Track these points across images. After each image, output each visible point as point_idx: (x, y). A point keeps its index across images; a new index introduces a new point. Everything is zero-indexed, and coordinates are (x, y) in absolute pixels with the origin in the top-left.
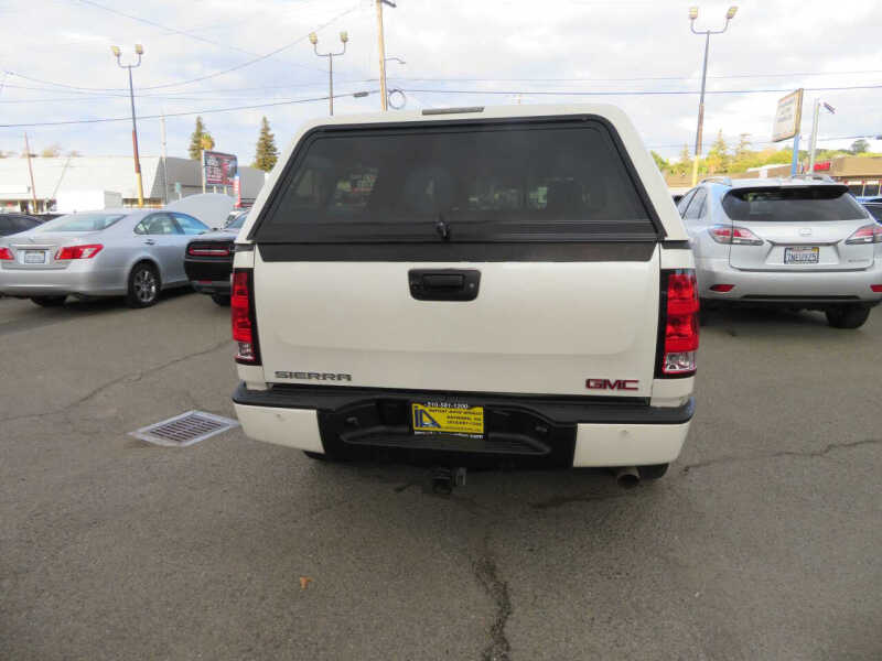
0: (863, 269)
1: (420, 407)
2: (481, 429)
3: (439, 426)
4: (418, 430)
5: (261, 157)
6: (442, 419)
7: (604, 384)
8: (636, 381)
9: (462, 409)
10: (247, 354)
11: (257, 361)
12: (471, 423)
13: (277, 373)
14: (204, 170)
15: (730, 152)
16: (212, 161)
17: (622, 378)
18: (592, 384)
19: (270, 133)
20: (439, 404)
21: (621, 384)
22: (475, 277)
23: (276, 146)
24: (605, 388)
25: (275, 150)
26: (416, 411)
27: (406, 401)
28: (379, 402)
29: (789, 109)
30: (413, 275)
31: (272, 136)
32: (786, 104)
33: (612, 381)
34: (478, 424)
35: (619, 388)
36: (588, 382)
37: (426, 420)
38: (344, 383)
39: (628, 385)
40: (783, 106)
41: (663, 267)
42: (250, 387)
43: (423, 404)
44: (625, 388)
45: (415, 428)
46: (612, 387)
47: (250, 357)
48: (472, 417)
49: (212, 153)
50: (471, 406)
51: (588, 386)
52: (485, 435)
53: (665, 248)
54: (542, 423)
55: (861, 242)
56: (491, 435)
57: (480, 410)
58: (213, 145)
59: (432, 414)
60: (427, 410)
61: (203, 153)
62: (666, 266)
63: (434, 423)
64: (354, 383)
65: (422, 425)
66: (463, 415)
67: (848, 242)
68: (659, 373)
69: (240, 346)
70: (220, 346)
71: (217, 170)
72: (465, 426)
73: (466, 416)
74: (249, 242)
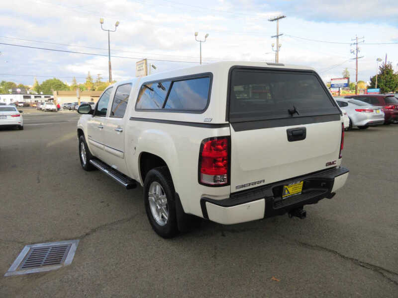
2: (301, 190)
3: (290, 193)
4: (284, 197)
6: (291, 190)
7: (330, 163)
8: (335, 161)
11: (229, 183)
13: (237, 187)
15: (94, 81)
21: (333, 163)
22: (304, 130)
24: (330, 165)
26: (284, 189)
29: (142, 66)
30: (288, 131)
32: (140, 64)
37: (286, 192)
38: (262, 184)
40: (138, 65)
41: (342, 122)
43: (287, 185)
47: (226, 182)
48: (300, 186)
51: (326, 165)
56: (303, 192)
57: (303, 182)
63: (288, 192)
64: (266, 183)
65: (285, 194)
68: (340, 157)
72: (297, 190)
74: (228, 123)
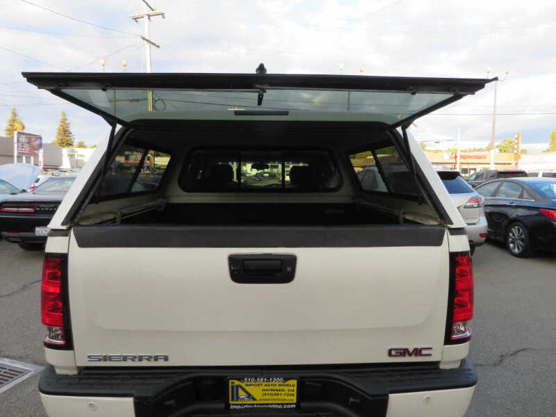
0: (474, 224)
1: (237, 383)
2: (294, 399)
3: (254, 399)
4: (234, 404)
5: (60, 137)
6: (258, 393)
7: (405, 352)
8: (430, 348)
9: (277, 383)
10: (56, 337)
11: (68, 345)
12: (286, 393)
13: (89, 357)
14: (16, 146)
16: (23, 139)
17: (419, 346)
18: (393, 353)
19: (67, 122)
20: (256, 379)
21: (418, 352)
22: (292, 261)
23: (71, 131)
24: (404, 355)
25: (71, 133)
26: (233, 387)
27: (223, 378)
28: (197, 380)
30: (233, 260)
31: (69, 124)
33: (411, 350)
34: (291, 395)
35: (416, 355)
36: (390, 351)
37: (242, 394)
38: (161, 363)
39: (424, 352)
41: (451, 251)
42: (58, 371)
43: (239, 380)
44: (421, 355)
45: (231, 402)
46: (410, 355)
47: (61, 342)
48: (286, 388)
49: (24, 134)
50: (286, 379)
51: (390, 354)
52: (298, 404)
53: (452, 234)
54: (355, 395)
55: (473, 207)
56: (303, 405)
57: (294, 382)
58: (24, 128)
59: (247, 388)
60: (243, 385)
61: (16, 133)
62: (454, 250)
63: (249, 396)
65: (238, 398)
66: (277, 388)
67: (465, 207)
68: (449, 340)
69: (50, 330)
70: (24, 287)
71: (27, 146)
72: (279, 397)
73: (280, 388)
74: (64, 228)
